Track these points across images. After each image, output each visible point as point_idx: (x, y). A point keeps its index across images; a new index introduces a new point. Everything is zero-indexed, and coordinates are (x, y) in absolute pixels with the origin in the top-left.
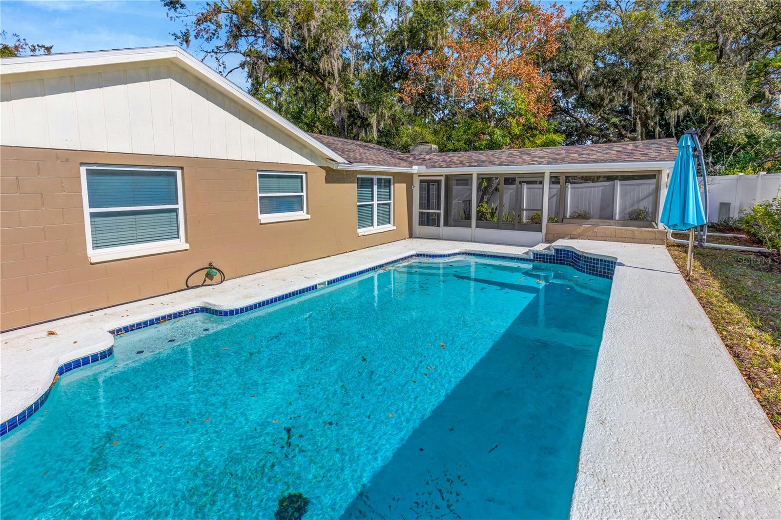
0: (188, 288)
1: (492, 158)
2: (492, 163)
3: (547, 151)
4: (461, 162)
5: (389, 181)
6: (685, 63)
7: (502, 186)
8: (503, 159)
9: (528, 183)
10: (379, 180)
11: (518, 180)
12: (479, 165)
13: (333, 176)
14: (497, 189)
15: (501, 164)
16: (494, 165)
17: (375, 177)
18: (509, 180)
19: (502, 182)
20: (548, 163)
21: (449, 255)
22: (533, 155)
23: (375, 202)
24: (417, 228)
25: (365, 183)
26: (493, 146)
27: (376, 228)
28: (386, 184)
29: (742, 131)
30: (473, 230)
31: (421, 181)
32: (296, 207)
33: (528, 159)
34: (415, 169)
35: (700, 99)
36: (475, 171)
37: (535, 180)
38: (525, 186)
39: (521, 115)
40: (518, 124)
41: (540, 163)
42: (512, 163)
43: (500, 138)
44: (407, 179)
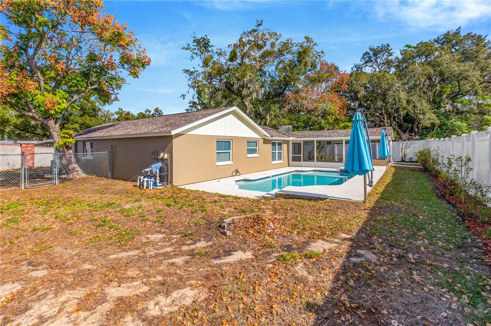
0: (233, 176)
1: (322, 134)
2: (323, 136)
3: (344, 131)
4: (309, 136)
5: (281, 143)
6: (402, 93)
7: (326, 145)
8: (327, 134)
9: (337, 144)
10: (278, 143)
11: (332, 143)
12: (317, 137)
13: (266, 141)
14: (323, 147)
15: (326, 136)
16: (323, 137)
17: (277, 142)
18: (329, 143)
19: (326, 143)
20: (344, 136)
21: (308, 171)
22: (338, 133)
23: (277, 151)
24: (291, 162)
25: (274, 144)
26: (321, 128)
27: (277, 162)
28: (280, 144)
29: (427, 122)
30: (315, 163)
31: (293, 143)
32: (255, 152)
33: (336, 135)
34: (291, 138)
35: (410, 108)
36: (315, 139)
37: (339, 143)
38: (336, 145)
39: (332, 115)
40: (332, 118)
41: (341, 136)
42: (330, 136)
43: (324, 125)
44: (287, 142)
